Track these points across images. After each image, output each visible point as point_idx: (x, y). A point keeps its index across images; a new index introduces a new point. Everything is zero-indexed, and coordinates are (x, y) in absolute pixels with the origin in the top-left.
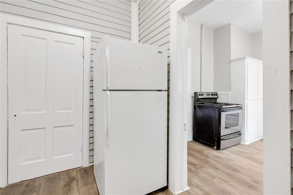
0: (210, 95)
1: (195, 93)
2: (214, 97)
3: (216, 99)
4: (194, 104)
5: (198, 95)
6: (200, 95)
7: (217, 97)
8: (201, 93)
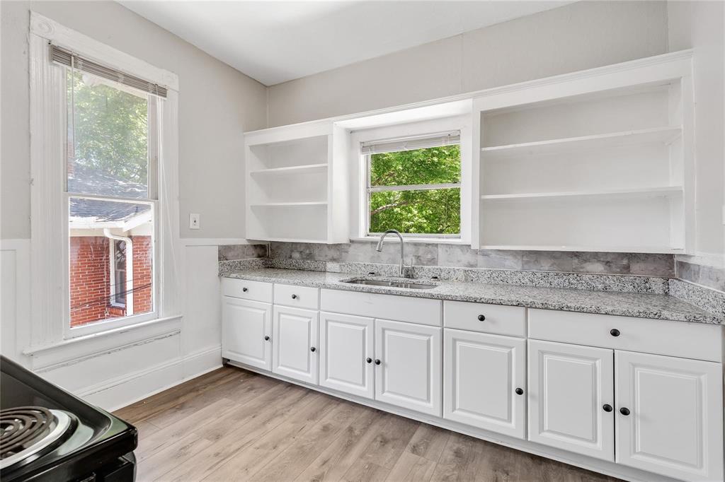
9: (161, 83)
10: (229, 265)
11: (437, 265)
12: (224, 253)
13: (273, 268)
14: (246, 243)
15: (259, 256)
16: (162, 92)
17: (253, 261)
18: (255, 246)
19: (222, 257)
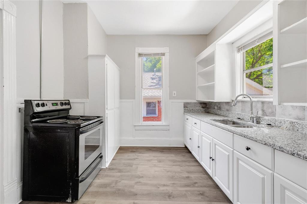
0: (59, 104)
1: (26, 101)
2: (64, 107)
3: (67, 110)
4: (25, 123)
5: (34, 105)
6: (38, 105)
7: (70, 107)
8: (40, 102)
9: (163, 52)
10: (188, 110)
11: (275, 116)
12: (186, 105)
13: (209, 113)
14: (196, 102)
15: (203, 107)
16: (163, 54)
17: (199, 109)
18: (201, 103)
19: (185, 106)
